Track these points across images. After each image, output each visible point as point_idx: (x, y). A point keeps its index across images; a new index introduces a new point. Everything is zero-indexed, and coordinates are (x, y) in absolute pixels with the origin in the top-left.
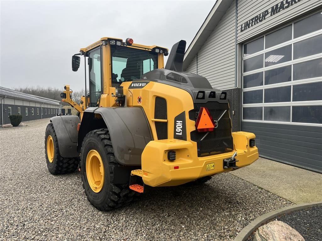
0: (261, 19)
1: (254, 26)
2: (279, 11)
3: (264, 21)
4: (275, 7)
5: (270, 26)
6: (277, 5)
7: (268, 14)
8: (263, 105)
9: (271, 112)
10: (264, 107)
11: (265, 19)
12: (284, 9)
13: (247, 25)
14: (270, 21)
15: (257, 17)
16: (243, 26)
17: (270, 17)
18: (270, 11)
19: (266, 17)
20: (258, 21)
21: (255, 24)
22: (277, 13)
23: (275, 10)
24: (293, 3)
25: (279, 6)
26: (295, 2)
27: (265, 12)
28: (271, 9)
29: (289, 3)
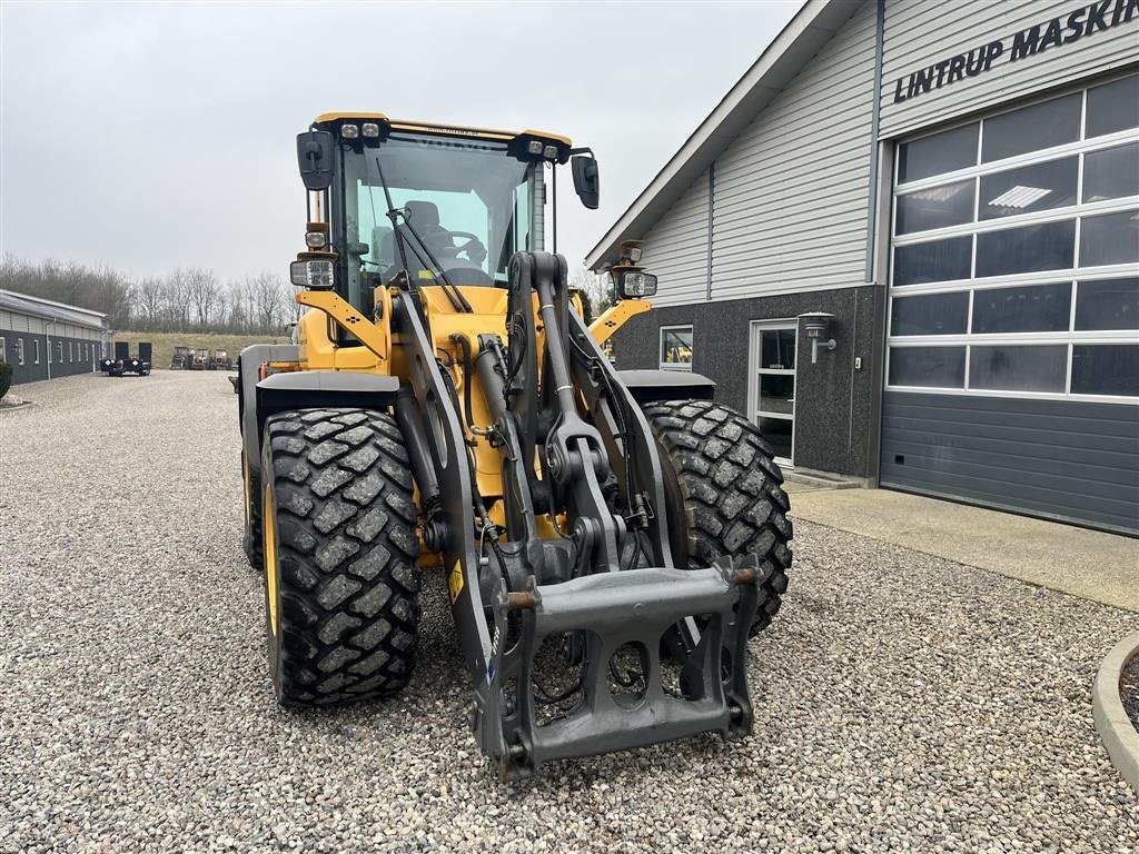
0: (974, 68)
1: (947, 89)
2: (1042, 49)
3: (983, 76)
4: (1027, 34)
5: (1006, 92)
6: (1036, 30)
7: (1000, 52)
8: (969, 339)
9: (996, 364)
10: (972, 347)
11: (988, 68)
12: (1059, 44)
13: (921, 82)
14: (1006, 78)
15: (960, 58)
16: (906, 83)
17: (1008, 65)
18: (1008, 44)
19: (993, 63)
20: (964, 74)
21: (950, 81)
22: (1033, 52)
23: (1026, 45)
24: (1095, 28)
25: (1043, 33)
26: (1103, 27)
27: (992, 46)
28: (1013, 38)
29: (1078, 27)
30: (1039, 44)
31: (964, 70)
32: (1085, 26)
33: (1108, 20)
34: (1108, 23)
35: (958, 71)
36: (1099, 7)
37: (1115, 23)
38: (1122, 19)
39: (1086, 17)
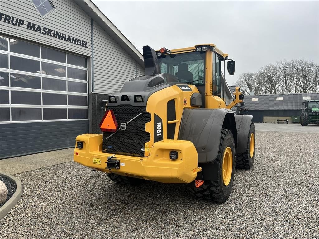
0: (14, 23)
2: (36, 31)
3: (16, 27)
4: (32, 24)
5: (25, 36)
6: (34, 25)
7: (23, 24)
9: (19, 113)
10: (12, 108)
11: (19, 26)
12: (40, 32)
14: (25, 32)
15: (9, 17)
17: (25, 29)
18: (26, 23)
19: (21, 25)
20: (11, 23)
21: (5, 21)
22: (33, 30)
23: (31, 26)
24: (49, 35)
25: (36, 26)
26: (51, 36)
27: (21, 20)
28: (28, 23)
29: (46, 32)
30: (35, 29)
31: (10, 21)
32: (47, 33)
33: (52, 35)
34: (53, 36)
35: (8, 20)
36: (50, 30)
37: (54, 36)
38: (55, 37)
39: (47, 30)
